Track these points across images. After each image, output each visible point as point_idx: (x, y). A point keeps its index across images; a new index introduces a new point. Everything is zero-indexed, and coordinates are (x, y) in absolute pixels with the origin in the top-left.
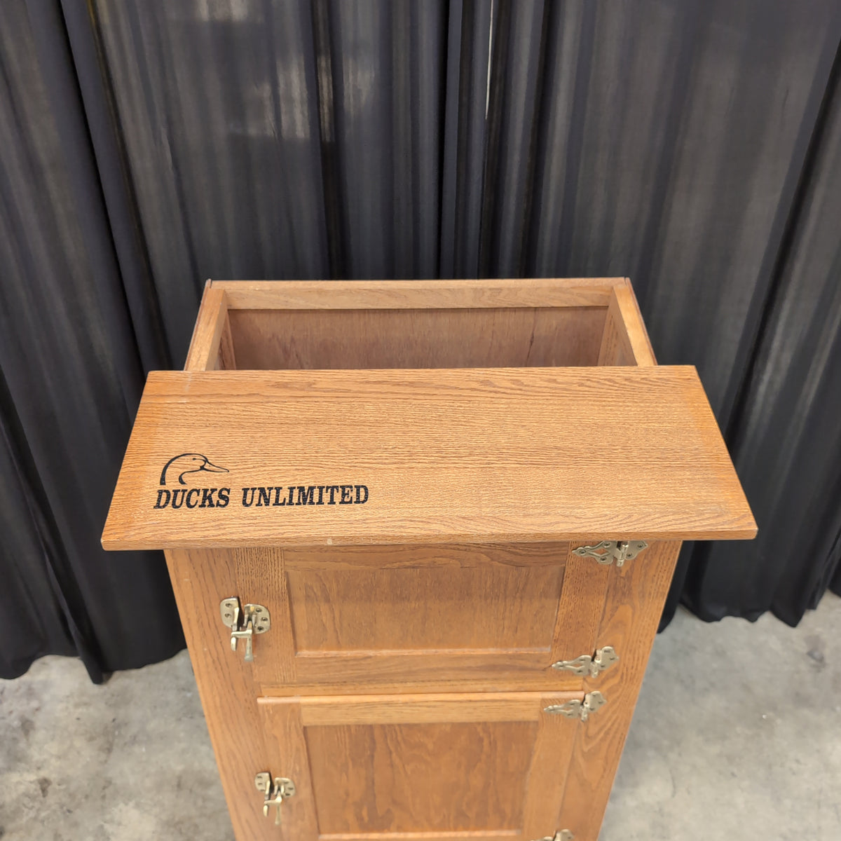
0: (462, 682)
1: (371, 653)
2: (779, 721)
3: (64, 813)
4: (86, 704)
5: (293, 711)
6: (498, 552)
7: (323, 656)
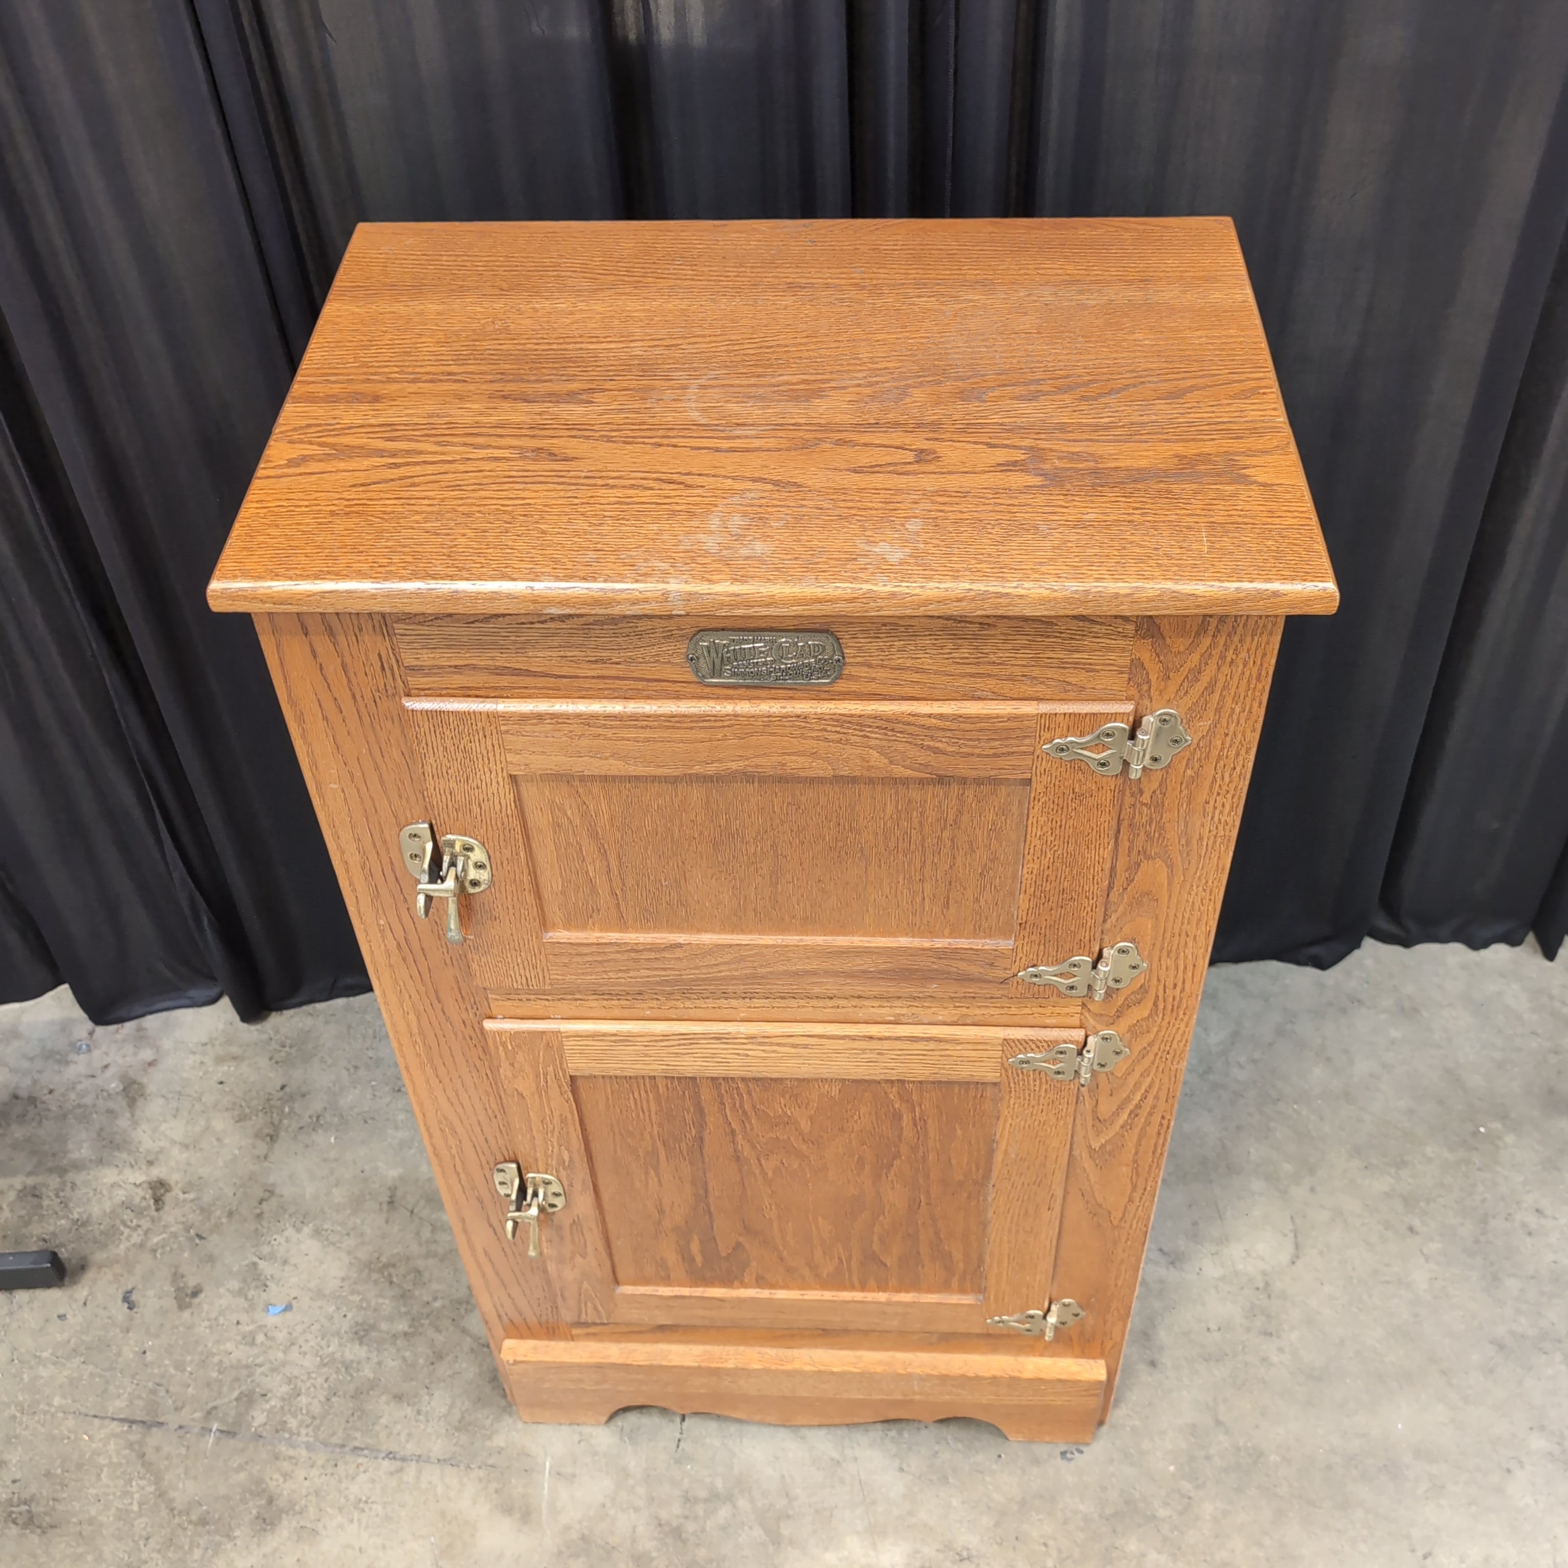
0: (855, 1002)
1: (681, 938)
2: (1510, 1139)
3: (191, 1239)
4: (235, 1058)
5: (548, 1046)
6: (901, 747)
7: (595, 941)
